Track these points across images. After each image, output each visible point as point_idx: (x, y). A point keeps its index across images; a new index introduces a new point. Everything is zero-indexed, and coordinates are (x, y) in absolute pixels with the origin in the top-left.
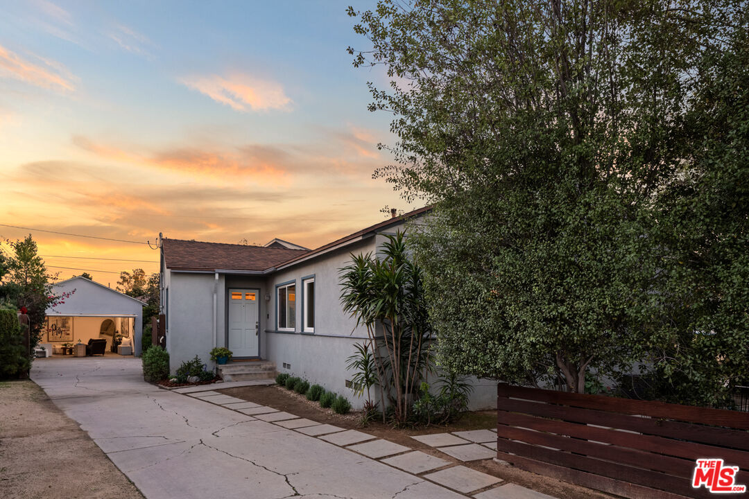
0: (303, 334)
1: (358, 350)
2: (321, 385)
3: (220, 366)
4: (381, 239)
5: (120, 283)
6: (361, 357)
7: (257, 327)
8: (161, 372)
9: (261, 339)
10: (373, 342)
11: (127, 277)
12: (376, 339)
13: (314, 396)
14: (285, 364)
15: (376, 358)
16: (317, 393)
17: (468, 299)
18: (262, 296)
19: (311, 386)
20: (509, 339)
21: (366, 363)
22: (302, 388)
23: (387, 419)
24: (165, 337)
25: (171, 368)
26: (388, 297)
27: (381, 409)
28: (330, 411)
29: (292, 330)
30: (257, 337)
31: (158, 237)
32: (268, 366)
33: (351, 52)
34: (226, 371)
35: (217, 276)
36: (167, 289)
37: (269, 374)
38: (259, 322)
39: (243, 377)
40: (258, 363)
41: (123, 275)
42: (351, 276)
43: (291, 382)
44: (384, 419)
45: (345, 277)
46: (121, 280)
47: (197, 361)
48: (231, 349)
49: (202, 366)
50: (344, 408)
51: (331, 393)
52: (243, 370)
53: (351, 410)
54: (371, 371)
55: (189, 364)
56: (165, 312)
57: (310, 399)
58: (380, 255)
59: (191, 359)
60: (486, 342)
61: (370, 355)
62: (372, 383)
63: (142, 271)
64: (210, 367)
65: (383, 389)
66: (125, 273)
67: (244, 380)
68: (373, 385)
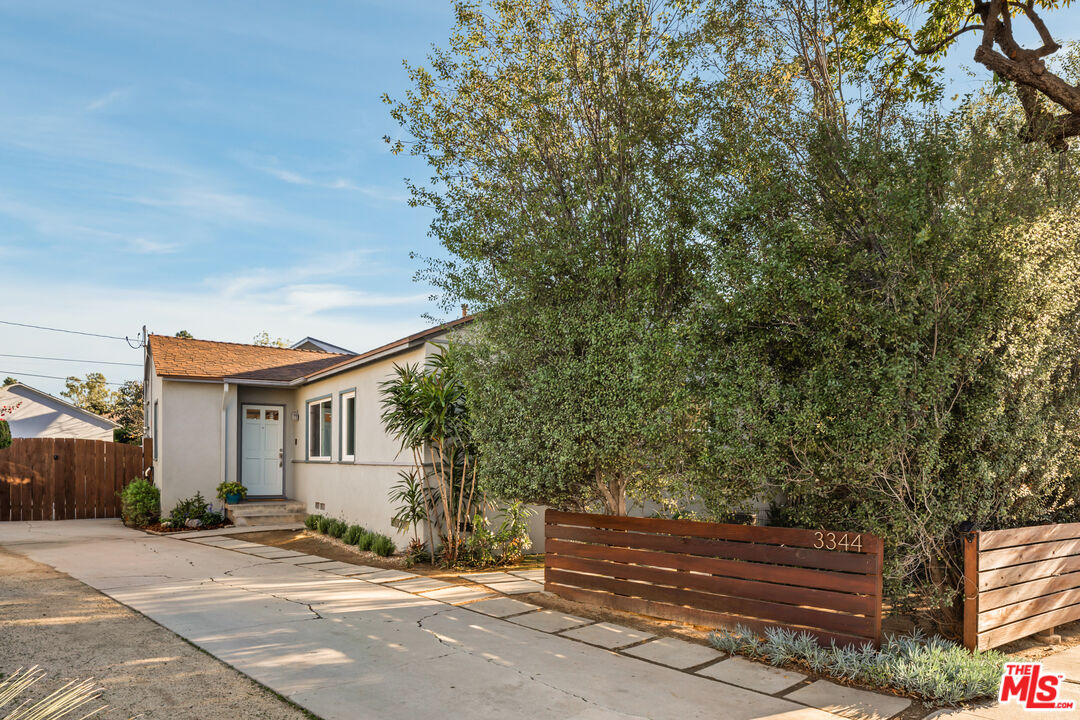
0: (340, 462)
1: (403, 479)
2: (361, 526)
3: (229, 507)
4: (429, 349)
5: (66, 395)
6: (406, 488)
7: (281, 456)
8: (148, 514)
9: (287, 472)
10: (421, 470)
11: (76, 384)
12: (425, 466)
13: (352, 540)
14: (317, 504)
15: (425, 490)
16: (355, 535)
17: (509, 418)
18: (288, 414)
19: (349, 526)
20: (546, 459)
21: (412, 494)
22: (337, 530)
23: (437, 560)
24: (152, 468)
25: (162, 509)
26: (434, 416)
27: (431, 550)
28: (370, 555)
29: (328, 459)
30: (281, 469)
31: (142, 332)
32: (296, 506)
33: (388, 140)
34: (238, 512)
35: (226, 387)
36: (156, 404)
37: (296, 516)
38: (284, 450)
39: (261, 520)
40: (281, 503)
41: (70, 382)
42: (394, 391)
43: (324, 524)
44: (433, 560)
45: (387, 391)
46: (67, 390)
47: (199, 499)
48: (244, 484)
49: (205, 506)
50: (387, 550)
51: (373, 534)
52: (260, 512)
53: (395, 552)
54: (419, 504)
55: (188, 504)
56: (151, 434)
57: (347, 543)
58: (429, 367)
59: (190, 496)
60: (525, 462)
61: (417, 485)
62: (419, 518)
63: (100, 376)
64: (216, 506)
65: (433, 525)
66: (72, 378)
67: (263, 524)
68: (421, 520)
